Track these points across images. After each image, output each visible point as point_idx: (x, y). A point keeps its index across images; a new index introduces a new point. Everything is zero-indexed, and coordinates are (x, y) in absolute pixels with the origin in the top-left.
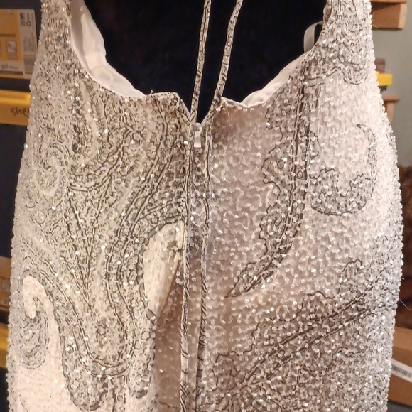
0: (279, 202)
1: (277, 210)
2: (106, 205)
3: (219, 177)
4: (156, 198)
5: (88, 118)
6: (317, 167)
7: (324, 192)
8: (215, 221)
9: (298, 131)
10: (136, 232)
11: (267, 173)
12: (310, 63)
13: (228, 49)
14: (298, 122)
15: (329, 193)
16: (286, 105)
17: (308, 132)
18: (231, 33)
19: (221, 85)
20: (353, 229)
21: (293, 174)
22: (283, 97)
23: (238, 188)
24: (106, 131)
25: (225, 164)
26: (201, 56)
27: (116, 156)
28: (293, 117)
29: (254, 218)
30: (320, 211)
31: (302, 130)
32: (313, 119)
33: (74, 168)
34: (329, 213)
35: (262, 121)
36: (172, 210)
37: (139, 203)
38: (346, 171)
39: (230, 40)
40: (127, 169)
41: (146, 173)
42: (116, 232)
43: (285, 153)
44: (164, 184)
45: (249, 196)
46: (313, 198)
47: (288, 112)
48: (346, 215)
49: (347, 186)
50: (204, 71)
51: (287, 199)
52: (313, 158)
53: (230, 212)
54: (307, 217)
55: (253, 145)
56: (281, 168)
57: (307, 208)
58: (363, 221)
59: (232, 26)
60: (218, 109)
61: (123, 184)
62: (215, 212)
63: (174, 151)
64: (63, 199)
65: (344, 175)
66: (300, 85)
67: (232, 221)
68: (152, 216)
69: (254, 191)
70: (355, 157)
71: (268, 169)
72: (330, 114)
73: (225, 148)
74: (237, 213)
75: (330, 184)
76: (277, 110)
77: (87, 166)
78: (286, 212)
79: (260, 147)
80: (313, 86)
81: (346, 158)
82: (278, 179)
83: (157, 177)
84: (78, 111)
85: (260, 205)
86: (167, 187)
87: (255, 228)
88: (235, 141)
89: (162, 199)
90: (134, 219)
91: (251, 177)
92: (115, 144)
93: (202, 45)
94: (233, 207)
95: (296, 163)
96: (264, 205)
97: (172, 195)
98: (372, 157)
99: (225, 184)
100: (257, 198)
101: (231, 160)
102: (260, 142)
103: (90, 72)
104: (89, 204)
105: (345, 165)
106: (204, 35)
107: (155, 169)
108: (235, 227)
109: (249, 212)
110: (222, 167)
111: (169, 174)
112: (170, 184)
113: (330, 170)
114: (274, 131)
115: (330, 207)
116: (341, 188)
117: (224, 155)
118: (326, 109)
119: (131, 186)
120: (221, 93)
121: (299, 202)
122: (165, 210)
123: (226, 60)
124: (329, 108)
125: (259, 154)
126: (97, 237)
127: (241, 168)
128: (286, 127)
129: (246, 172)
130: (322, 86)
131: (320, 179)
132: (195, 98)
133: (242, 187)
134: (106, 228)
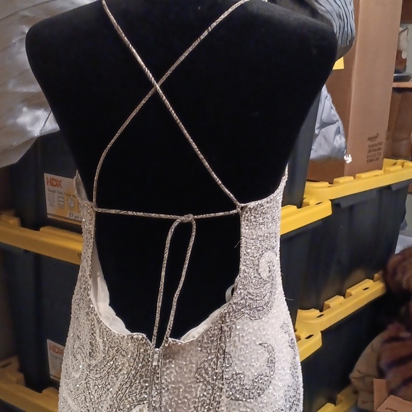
0: (205, 394)
1: (204, 398)
2: (106, 390)
3: (170, 378)
4: (133, 389)
5: (98, 338)
6: (230, 373)
7: (234, 387)
8: (167, 404)
9: (218, 352)
10: (121, 407)
11: (199, 377)
12: (226, 314)
13: (173, 313)
14: (219, 347)
15: (237, 388)
16: (211, 337)
17: (224, 352)
18: (174, 304)
19: (168, 332)
20: (254, 408)
21: (215, 378)
22: (209, 333)
23: (181, 385)
24: (107, 348)
25: (174, 371)
26: (158, 315)
27: (112, 363)
28: (215, 344)
29: (190, 403)
30: (232, 399)
31: (221, 351)
32: (228, 345)
33: (89, 365)
34: (238, 400)
35: (196, 347)
36: (142, 397)
37: (123, 391)
38: (251, 374)
39: (174, 307)
40: (118, 370)
41: (128, 373)
42: (111, 406)
43: (210, 365)
44: (138, 381)
45: (187, 389)
46: (227, 391)
47: (212, 341)
48: (249, 400)
49: (251, 383)
50: (159, 323)
51: (211, 392)
52: (227, 368)
53: (176, 399)
54: (223, 402)
55: (190, 360)
56: (208, 374)
57: (223, 397)
58: (261, 403)
59: (175, 299)
60: (167, 345)
61: (115, 378)
62: (167, 399)
63: (144, 363)
64: (83, 382)
65: (249, 376)
66: (219, 326)
67: (177, 404)
68: (130, 399)
69: (191, 387)
70: (257, 365)
71: (199, 375)
72: (239, 341)
73: (173, 362)
74: (180, 399)
75: (238, 383)
76: (206, 341)
77: (96, 365)
78: (210, 400)
79: (194, 362)
80: (227, 326)
81: (250, 366)
82: (205, 380)
83: (134, 376)
84: (92, 334)
85: (194, 395)
86: (140, 382)
87: (191, 409)
88: (180, 358)
89: (137, 389)
90: (120, 400)
91: (189, 378)
92: (111, 355)
93: (158, 310)
94: (178, 396)
95: (217, 371)
96: (196, 395)
97: (142, 387)
98: (271, 362)
99: (173, 383)
100: (192, 391)
101: (177, 368)
102: (195, 358)
103: (100, 313)
104: (96, 387)
105: (250, 370)
106: (159, 304)
107: (133, 372)
108: (179, 408)
109: (187, 399)
110: (172, 372)
111: (141, 375)
112: (141, 381)
113: (239, 374)
114: (204, 353)
115: (238, 396)
116: (246, 384)
117: (173, 366)
118: (237, 339)
119: (119, 380)
120: (168, 336)
121: (218, 394)
122: (138, 396)
123: (172, 318)
124: (239, 337)
125: (194, 365)
126: (100, 407)
127: (183, 373)
128: (211, 350)
129: (186, 376)
130: (234, 326)
131: (231, 380)
132: (154, 338)
133: (184, 385)
134: (105, 402)
